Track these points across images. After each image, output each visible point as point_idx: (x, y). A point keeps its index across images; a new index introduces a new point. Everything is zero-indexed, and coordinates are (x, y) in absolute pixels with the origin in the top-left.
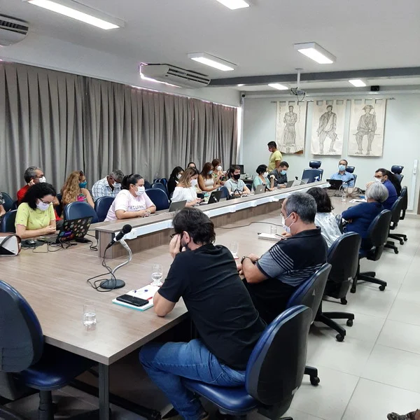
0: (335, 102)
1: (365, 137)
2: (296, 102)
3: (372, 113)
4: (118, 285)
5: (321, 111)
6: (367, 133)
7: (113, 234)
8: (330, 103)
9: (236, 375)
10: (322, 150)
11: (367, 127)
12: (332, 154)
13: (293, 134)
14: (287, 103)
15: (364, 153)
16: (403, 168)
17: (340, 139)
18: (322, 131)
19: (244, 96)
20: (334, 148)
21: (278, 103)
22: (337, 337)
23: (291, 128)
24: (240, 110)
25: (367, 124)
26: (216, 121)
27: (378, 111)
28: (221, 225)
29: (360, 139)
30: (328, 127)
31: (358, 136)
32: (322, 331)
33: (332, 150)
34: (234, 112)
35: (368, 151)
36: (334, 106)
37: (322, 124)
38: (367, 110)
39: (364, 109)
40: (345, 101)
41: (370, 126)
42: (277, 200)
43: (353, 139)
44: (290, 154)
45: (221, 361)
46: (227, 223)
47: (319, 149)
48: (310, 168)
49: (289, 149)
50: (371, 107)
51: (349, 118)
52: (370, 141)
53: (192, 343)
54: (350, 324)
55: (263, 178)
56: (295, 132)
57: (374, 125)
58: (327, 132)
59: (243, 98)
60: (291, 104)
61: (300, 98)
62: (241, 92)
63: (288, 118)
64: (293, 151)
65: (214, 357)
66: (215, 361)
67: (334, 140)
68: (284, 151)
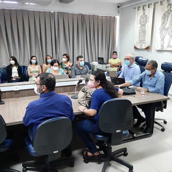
2: (147, 6)
5: (163, 10)
10: (162, 46)
13: (144, 33)
18: (163, 28)
21: (137, 8)
23: (143, 28)
30: (167, 25)
37: (163, 22)
49: (141, 46)
58: (167, 29)
63: (142, 20)
64: (144, 47)
68: (138, 47)
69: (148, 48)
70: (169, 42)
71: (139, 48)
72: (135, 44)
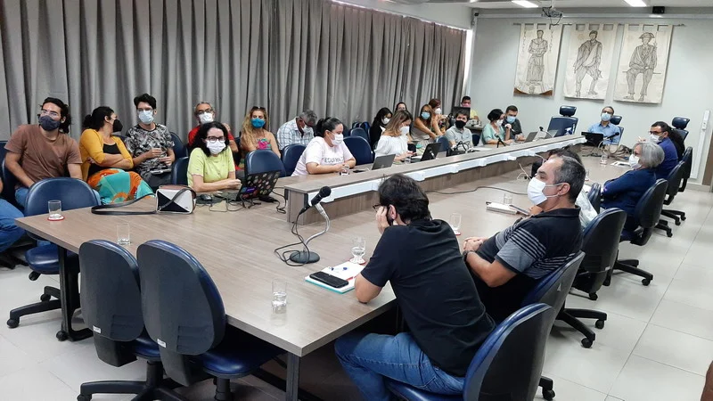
0: (602, 26)
1: (640, 76)
2: (548, 26)
3: (651, 43)
4: (311, 259)
5: (581, 37)
6: (643, 71)
7: (306, 196)
8: (594, 28)
9: (452, 382)
10: (578, 92)
11: (644, 63)
12: (591, 97)
13: (540, 67)
14: (535, 25)
15: (637, 98)
16: (688, 121)
17: (604, 77)
18: (580, 64)
19: (477, 15)
20: (596, 89)
21: (523, 26)
22: (583, 342)
23: (537, 60)
24: (470, 34)
25: (644, 59)
26: (438, 48)
27: (661, 42)
28: (438, 189)
29: (631, 78)
30: (589, 62)
31: (630, 75)
32: (562, 333)
33: (593, 92)
34: (462, 36)
35: (643, 95)
36: (600, 32)
37: (581, 55)
38: (646, 39)
39: (642, 37)
40: (615, 26)
41: (648, 62)
42: (514, 158)
43: (622, 79)
44: (534, 95)
45: (434, 363)
46: (446, 187)
47: (575, 90)
48: (561, 116)
49: (534, 88)
50: (651, 36)
51: (619, 50)
52: (646, 82)
53: (400, 337)
54: (600, 325)
55: (495, 127)
56: (543, 66)
57: (654, 61)
58: (587, 68)
59: (475, 19)
60: (541, 28)
61: (555, 20)
62: (473, 9)
63: (535, 46)
64: (538, 91)
65: (425, 357)
66: (427, 362)
67: (596, 79)
68: (526, 90)
69: (548, 94)
70: (593, 87)
71: (528, 93)
72: (517, 85)
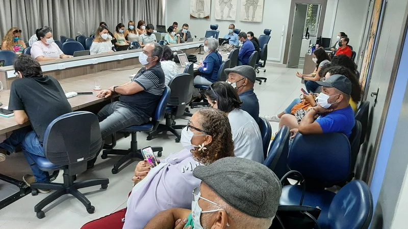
6: (252, 4)
10: (222, 17)
12: (229, 19)
13: (202, 3)
16: (271, 31)
20: (231, 15)
28: (112, 69)
29: (247, 9)
31: (247, 7)
33: (229, 16)
35: (253, 18)
44: (200, 19)
47: (220, 15)
48: (211, 30)
49: (200, 15)
52: (254, 11)
55: (172, 36)
64: (202, 16)
67: (230, 9)
68: (196, 16)
69: (207, 18)
70: (229, 13)
72: (191, 13)
